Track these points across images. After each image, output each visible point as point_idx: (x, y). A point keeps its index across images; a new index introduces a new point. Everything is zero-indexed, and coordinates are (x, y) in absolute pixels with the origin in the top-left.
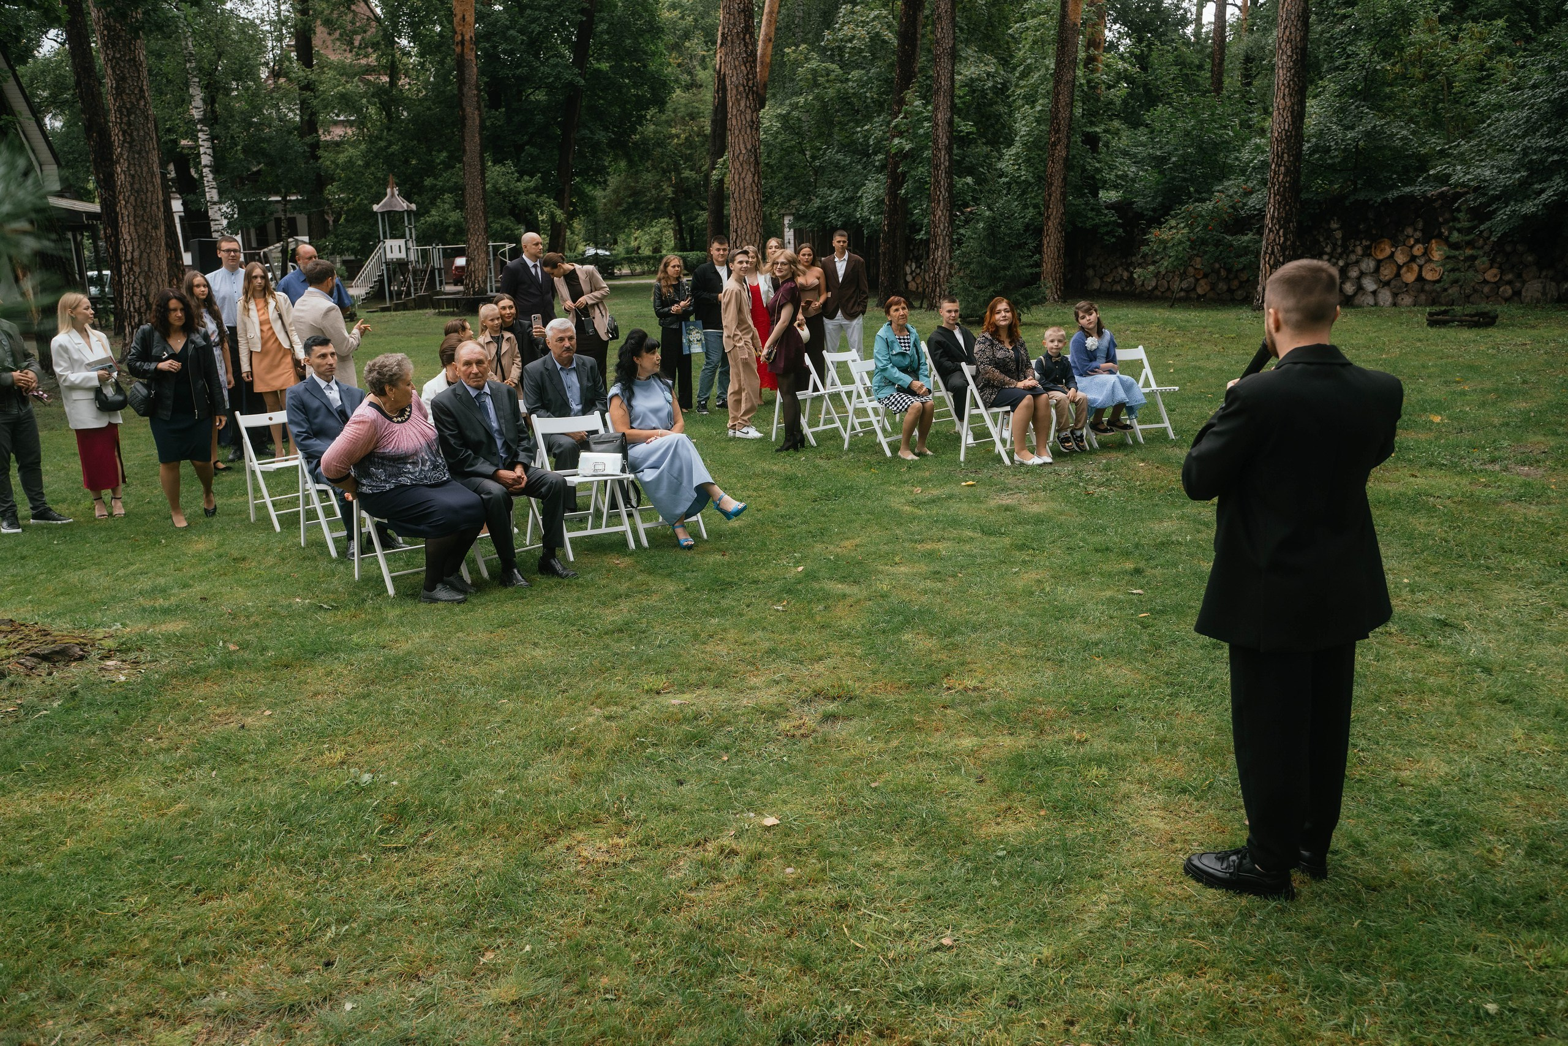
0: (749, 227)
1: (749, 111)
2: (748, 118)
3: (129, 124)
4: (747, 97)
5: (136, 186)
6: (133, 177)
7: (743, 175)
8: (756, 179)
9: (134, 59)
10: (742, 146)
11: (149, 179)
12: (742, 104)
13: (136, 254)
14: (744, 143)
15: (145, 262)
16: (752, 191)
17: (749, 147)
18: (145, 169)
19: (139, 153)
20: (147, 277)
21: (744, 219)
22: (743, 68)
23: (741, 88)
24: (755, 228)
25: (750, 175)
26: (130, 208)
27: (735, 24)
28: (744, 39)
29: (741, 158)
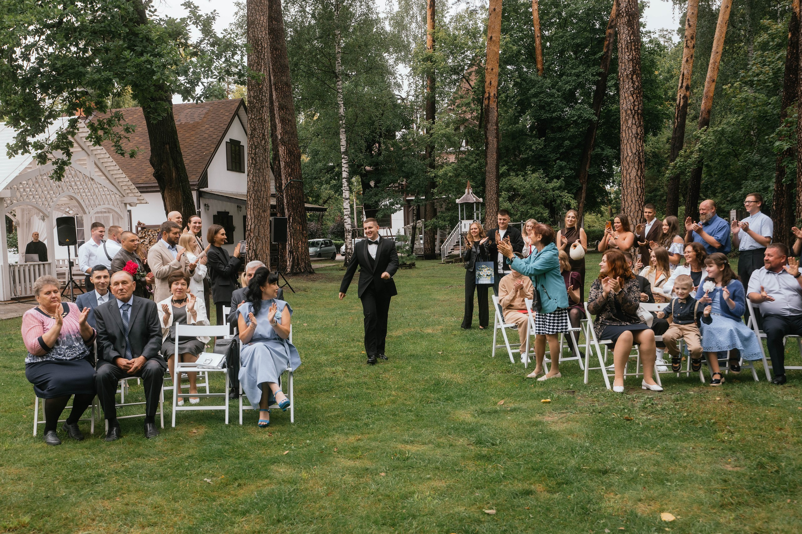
0: (633, 207)
1: (634, 127)
2: (634, 131)
3: (255, 154)
4: (633, 117)
5: (256, 188)
6: (255, 183)
7: (629, 171)
8: (639, 173)
9: (261, 119)
10: (629, 151)
11: (263, 184)
12: (630, 122)
13: (253, 226)
14: (631, 148)
15: (256, 231)
16: (636, 182)
17: (634, 151)
18: (261, 178)
19: (259, 170)
20: (257, 239)
21: (629, 201)
22: (631, 98)
23: (629, 112)
24: (637, 207)
25: (634, 171)
26: (252, 200)
27: (625, 69)
28: (632, 79)
29: (628, 159)
